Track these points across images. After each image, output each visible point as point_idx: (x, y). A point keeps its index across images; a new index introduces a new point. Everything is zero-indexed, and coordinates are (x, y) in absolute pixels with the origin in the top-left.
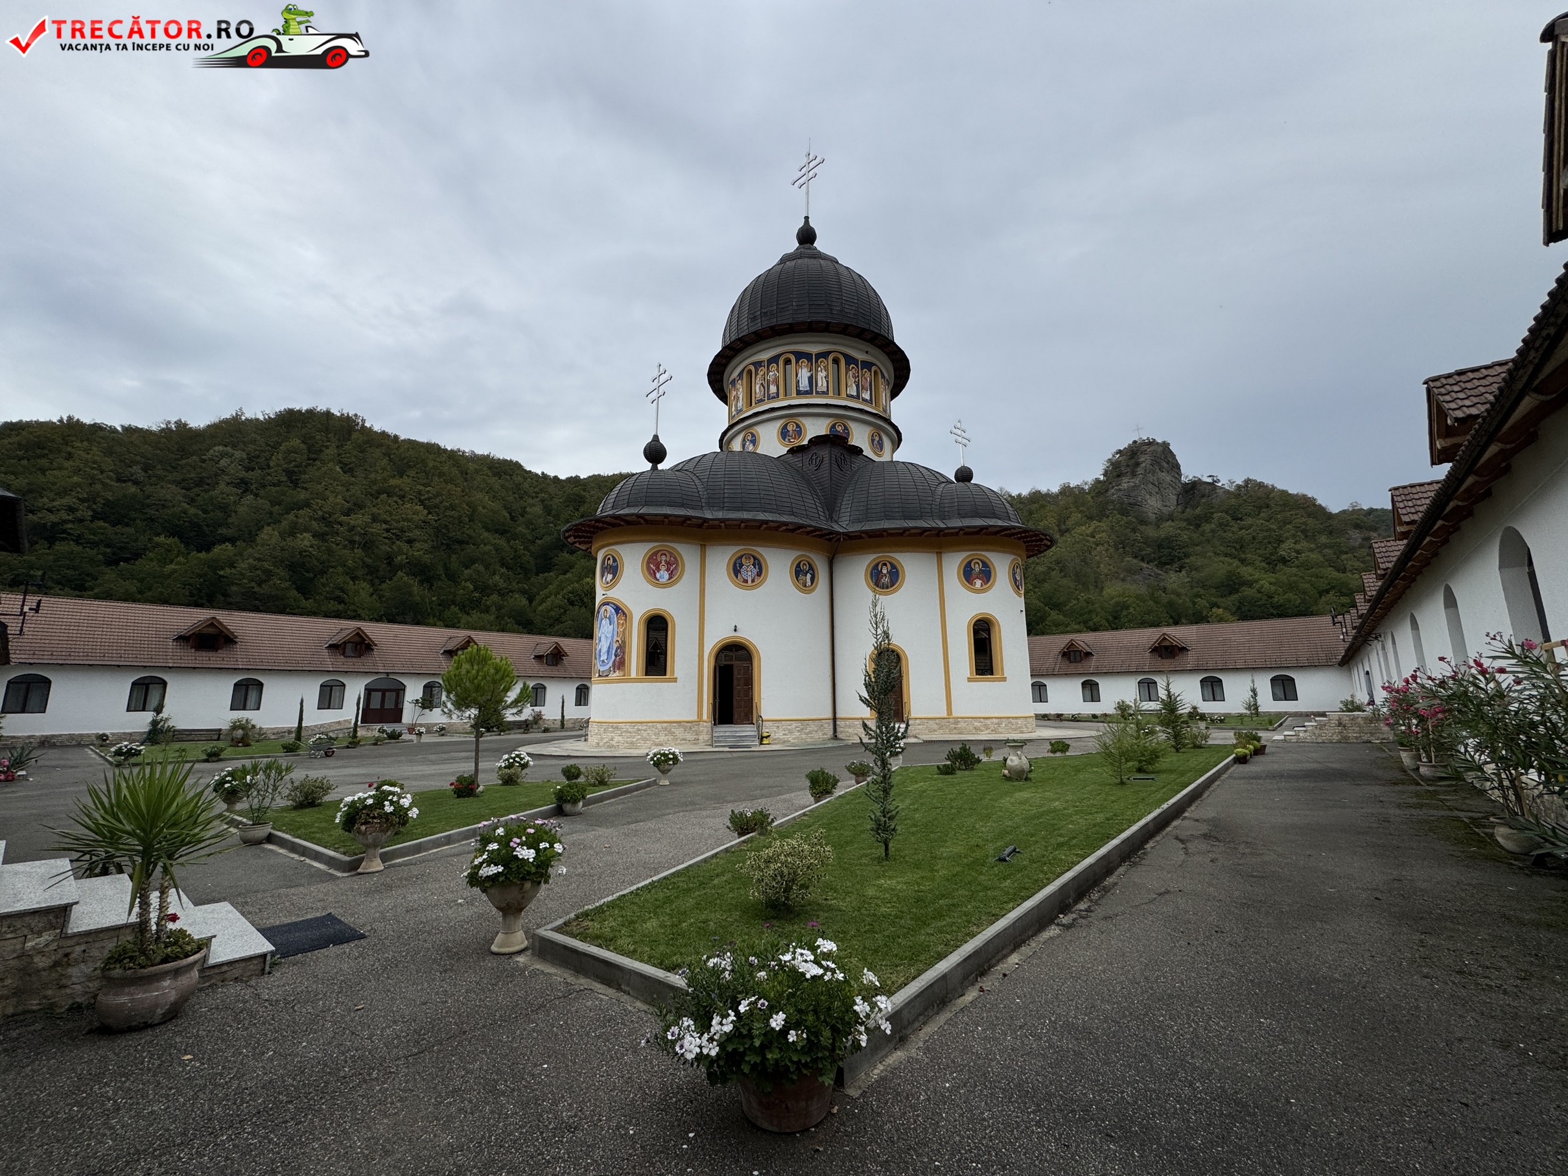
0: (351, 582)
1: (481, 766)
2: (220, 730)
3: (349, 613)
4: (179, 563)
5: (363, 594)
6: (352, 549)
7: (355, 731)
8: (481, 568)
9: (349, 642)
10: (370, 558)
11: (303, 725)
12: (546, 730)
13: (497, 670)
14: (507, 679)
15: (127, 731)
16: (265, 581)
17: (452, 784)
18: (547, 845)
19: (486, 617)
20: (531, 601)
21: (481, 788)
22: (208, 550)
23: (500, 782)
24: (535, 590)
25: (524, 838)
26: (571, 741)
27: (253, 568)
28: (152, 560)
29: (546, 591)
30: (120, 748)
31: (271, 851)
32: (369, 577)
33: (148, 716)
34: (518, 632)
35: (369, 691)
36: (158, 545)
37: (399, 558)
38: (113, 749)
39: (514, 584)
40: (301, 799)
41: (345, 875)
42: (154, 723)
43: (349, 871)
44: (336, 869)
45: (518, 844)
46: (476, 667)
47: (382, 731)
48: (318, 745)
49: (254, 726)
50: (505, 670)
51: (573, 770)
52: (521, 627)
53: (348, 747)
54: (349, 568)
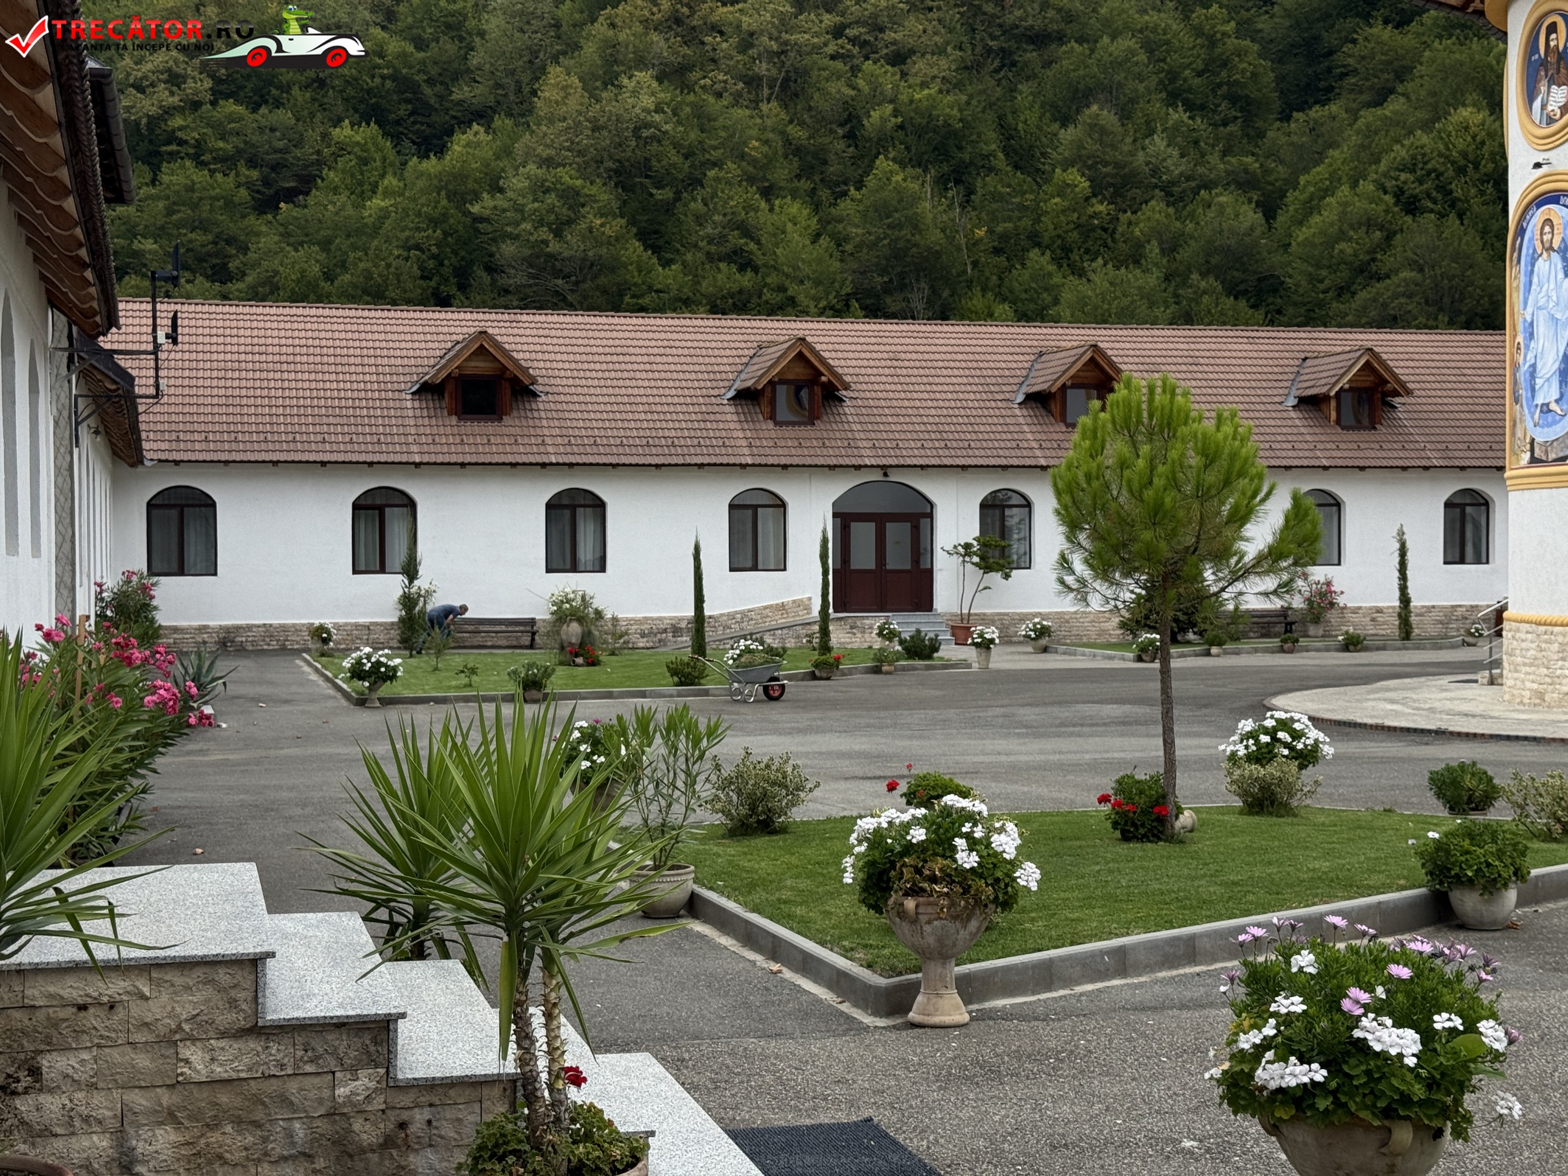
0: (763, 204)
1: (1184, 746)
2: (532, 622)
3: (767, 295)
4: (387, 194)
5: (797, 238)
6: (755, 103)
7: (825, 632)
8: (1108, 117)
9: (782, 382)
10: (802, 123)
11: (707, 613)
12: (1352, 644)
13: (1210, 456)
14: (1243, 483)
15: (362, 620)
16: (569, 222)
17: (1104, 799)
18: (1457, 1022)
19: (1134, 278)
20: (1269, 210)
21: (1186, 818)
22: (441, 151)
23: (1238, 803)
24: (1282, 171)
25: (1380, 991)
26: (1444, 681)
27: (540, 188)
28: (336, 190)
29: (1320, 171)
30: (359, 662)
31: (702, 937)
32: (805, 184)
33: (392, 585)
34: (1235, 322)
35: (844, 519)
36: (342, 149)
37: (875, 115)
38: (347, 664)
39: (1214, 159)
40: (743, 811)
41: (881, 1022)
42: (408, 601)
43: (889, 1014)
44: (856, 1005)
45: (1367, 1008)
46: (1145, 449)
47: (887, 634)
48: (745, 668)
49: (599, 614)
50: (1233, 456)
51: (1468, 781)
52: (1242, 304)
53: (813, 677)
54: (754, 162)
